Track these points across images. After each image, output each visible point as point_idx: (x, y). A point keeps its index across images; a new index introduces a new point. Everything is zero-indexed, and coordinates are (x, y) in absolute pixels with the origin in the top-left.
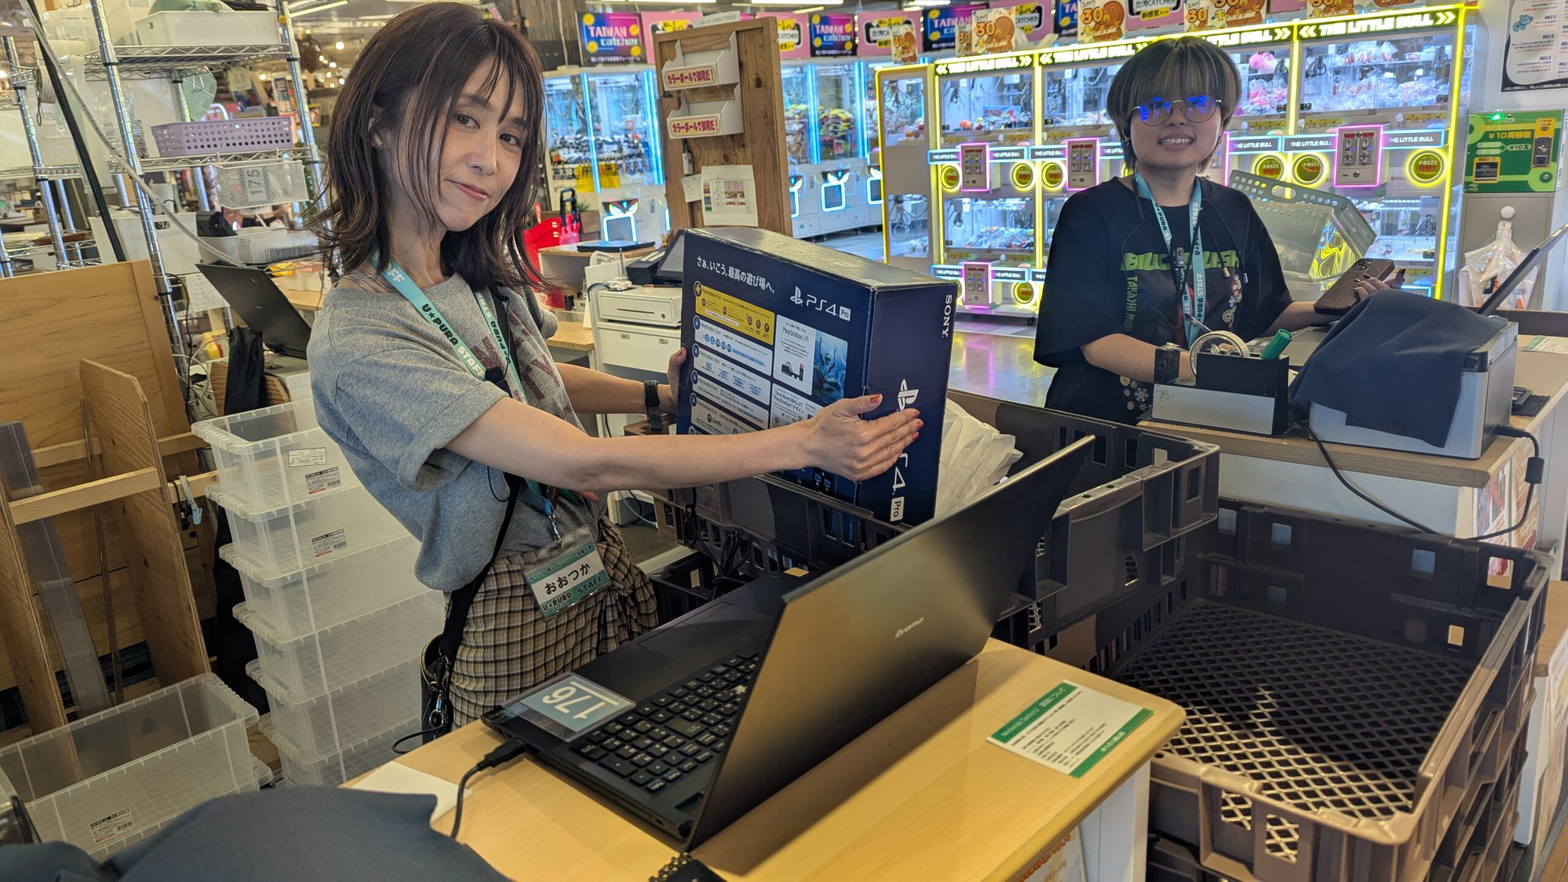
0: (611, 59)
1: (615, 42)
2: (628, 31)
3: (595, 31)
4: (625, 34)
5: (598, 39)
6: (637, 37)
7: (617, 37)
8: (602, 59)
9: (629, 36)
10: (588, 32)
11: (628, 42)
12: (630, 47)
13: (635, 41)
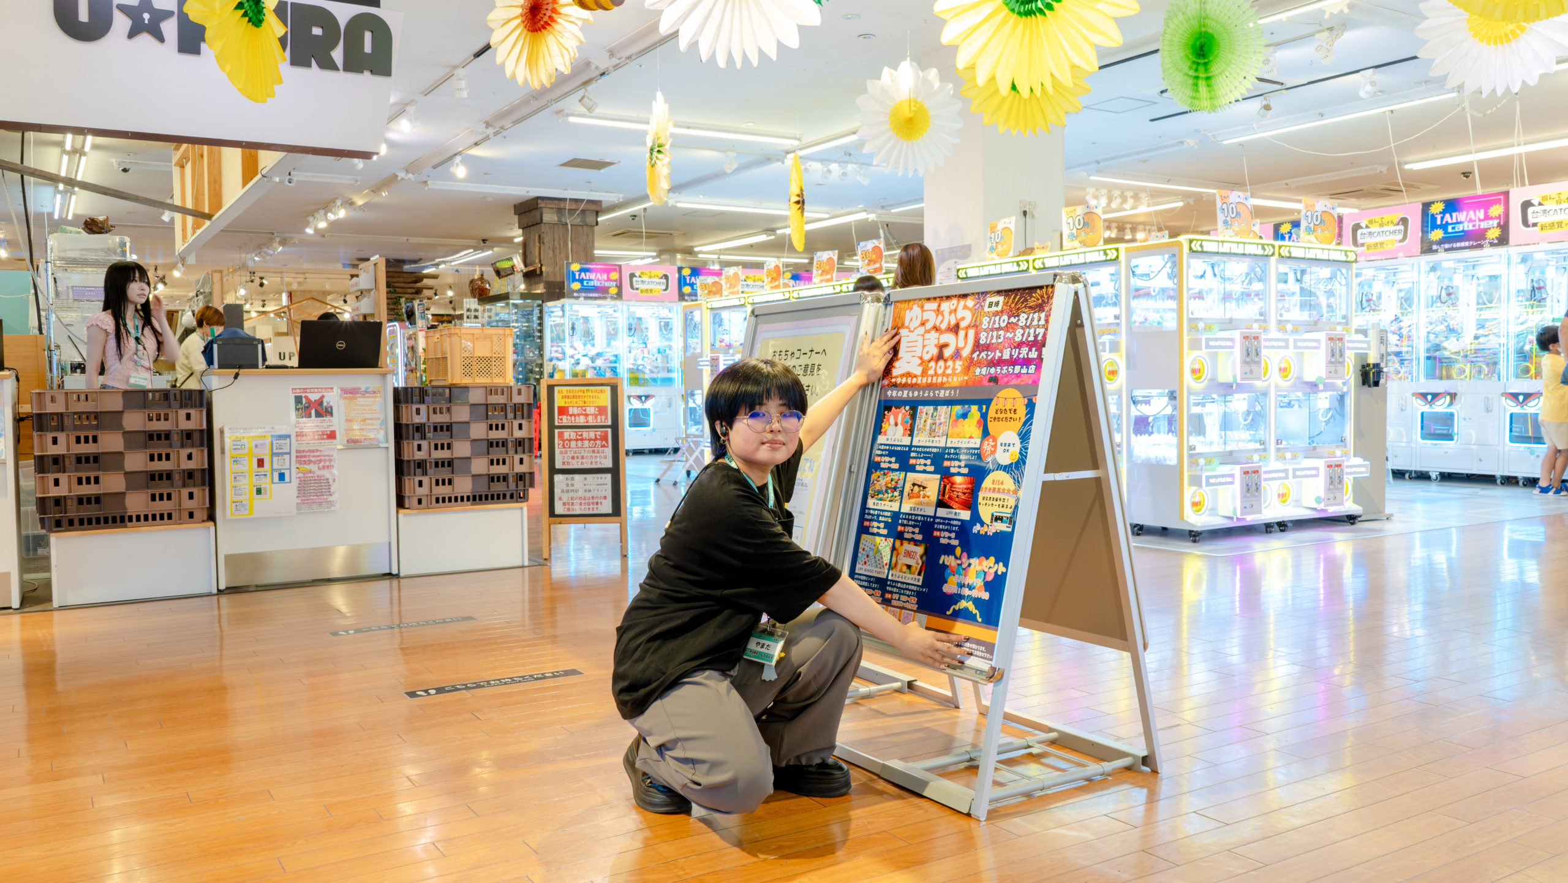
0: (591, 295)
1: (597, 284)
2: (608, 276)
3: (580, 275)
4: (606, 278)
5: (581, 281)
6: (616, 281)
7: (598, 280)
8: (584, 295)
9: (609, 280)
10: (574, 275)
11: (607, 284)
12: (608, 288)
13: (614, 284)
